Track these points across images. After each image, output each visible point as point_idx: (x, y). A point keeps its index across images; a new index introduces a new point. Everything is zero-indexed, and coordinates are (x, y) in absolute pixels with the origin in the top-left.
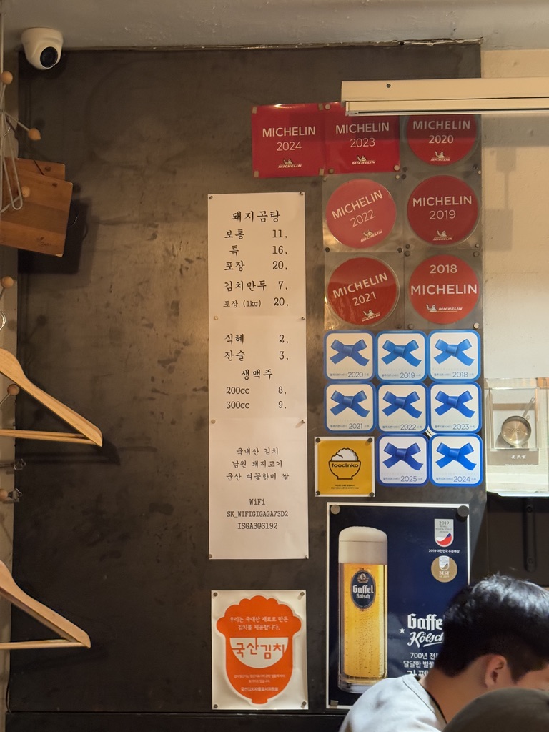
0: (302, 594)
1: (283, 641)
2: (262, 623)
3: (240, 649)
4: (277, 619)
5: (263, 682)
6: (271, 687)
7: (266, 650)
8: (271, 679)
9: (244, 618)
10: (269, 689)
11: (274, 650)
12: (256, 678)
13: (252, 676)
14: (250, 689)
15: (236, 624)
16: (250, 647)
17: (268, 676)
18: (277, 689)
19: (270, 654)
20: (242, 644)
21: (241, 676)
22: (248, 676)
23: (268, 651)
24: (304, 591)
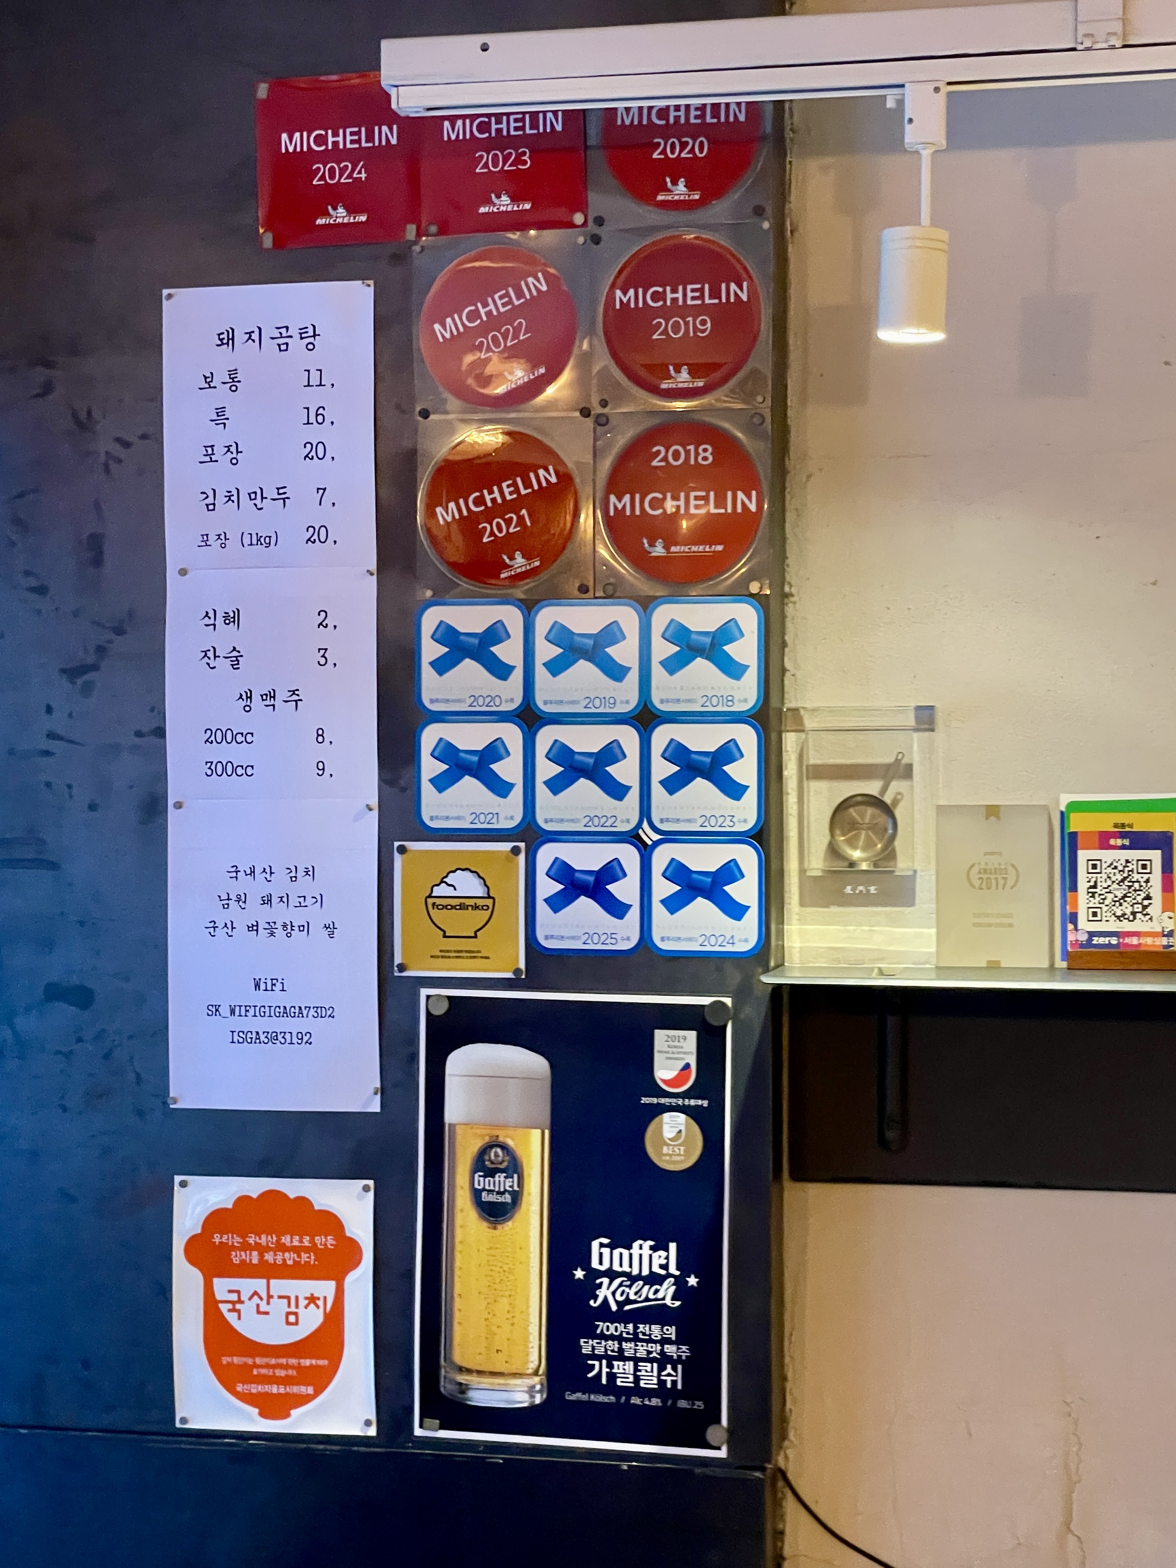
0: (366, 1189)
1: (326, 1289)
2: (281, 1248)
3: (233, 1303)
4: (312, 1241)
5: (281, 1373)
6: (298, 1384)
7: (289, 1305)
8: (299, 1368)
9: (244, 1236)
10: (295, 1389)
11: (306, 1307)
12: (267, 1366)
13: (258, 1361)
14: (255, 1389)
15: (226, 1249)
16: (256, 1299)
17: (293, 1361)
18: (310, 1390)
19: (296, 1314)
20: (238, 1292)
21: (236, 1360)
22: (250, 1361)
23: (293, 1309)
24: (371, 1183)
